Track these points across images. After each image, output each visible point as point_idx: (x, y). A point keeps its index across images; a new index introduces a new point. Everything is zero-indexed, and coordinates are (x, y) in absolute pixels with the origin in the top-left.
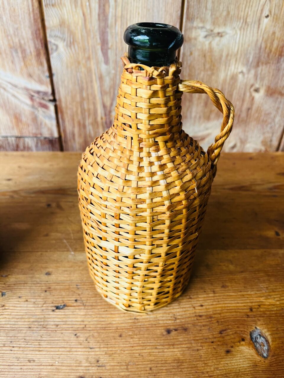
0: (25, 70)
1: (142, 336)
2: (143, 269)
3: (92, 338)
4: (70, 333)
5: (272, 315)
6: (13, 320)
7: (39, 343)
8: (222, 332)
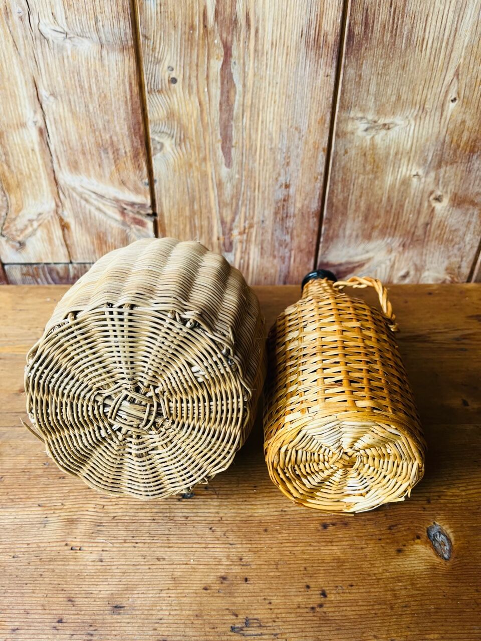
0: (116, 175)
1: (292, 531)
3: (231, 533)
4: (204, 527)
5: (456, 508)
6: (132, 511)
7: (168, 538)
8: (392, 528)
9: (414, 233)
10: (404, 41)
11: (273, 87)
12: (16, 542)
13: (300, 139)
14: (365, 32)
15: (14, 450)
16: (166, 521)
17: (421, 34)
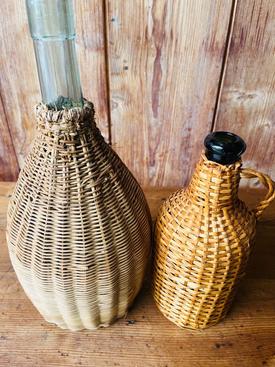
1: (198, 348)
2: (203, 298)
3: (160, 348)
4: (143, 343)
7: (121, 350)
8: (259, 348)
9: (264, 159)
10: (264, 48)
11: (184, 73)
12: (28, 348)
13: (199, 102)
14: (241, 42)
16: (119, 339)
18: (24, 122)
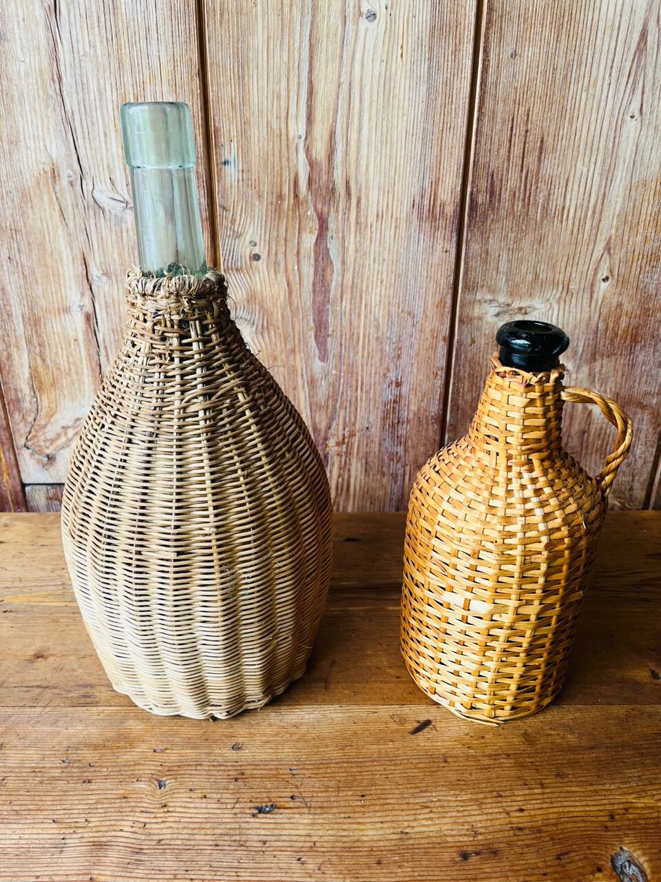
1: (418, 863)
3: (329, 866)
4: (290, 856)
5: (651, 826)
8: (562, 857)
10: (539, 211)
11: (379, 264)
12: (19, 874)
13: (413, 326)
14: (491, 201)
15: (22, 740)
16: (233, 848)
17: (560, 201)
18: (34, 376)
